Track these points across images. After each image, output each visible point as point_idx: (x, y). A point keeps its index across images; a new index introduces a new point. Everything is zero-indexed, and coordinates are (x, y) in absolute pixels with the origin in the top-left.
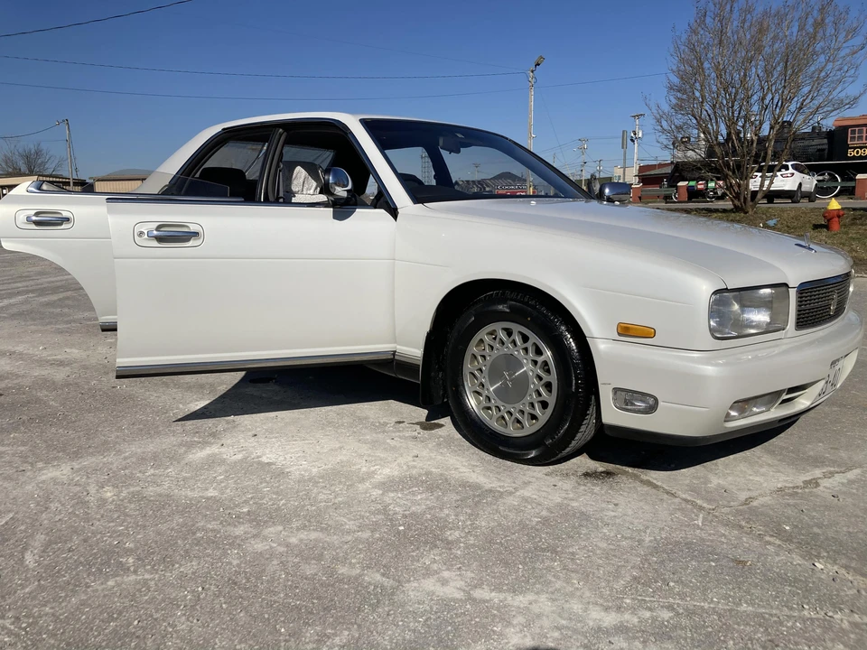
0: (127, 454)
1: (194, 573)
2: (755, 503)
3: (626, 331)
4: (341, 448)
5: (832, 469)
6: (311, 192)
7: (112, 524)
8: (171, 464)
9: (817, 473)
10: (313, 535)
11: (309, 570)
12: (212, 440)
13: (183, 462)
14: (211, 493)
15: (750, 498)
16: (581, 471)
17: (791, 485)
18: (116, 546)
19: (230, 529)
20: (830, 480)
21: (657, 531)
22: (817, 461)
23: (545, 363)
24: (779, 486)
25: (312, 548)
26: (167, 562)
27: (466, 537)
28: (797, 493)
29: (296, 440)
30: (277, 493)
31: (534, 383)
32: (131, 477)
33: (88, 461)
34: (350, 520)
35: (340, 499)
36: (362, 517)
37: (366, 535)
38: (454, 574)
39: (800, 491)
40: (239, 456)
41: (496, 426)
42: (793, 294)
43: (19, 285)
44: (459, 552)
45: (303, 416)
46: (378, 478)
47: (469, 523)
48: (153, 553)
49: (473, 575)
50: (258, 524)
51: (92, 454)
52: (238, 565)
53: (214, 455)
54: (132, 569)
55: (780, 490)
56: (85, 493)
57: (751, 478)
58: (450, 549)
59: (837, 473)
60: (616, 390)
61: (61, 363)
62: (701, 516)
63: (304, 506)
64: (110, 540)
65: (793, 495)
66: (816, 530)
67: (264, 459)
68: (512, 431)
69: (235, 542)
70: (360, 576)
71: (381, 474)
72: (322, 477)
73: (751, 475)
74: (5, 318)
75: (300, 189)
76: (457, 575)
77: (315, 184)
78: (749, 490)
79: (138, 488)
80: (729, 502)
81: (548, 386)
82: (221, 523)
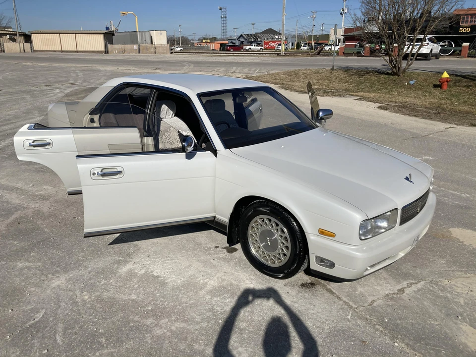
0: (90, 269)
1: (132, 348)
2: (375, 304)
3: (322, 232)
4: (190, 265)
5: (412, 281)
6: (170, 116)
7: (91, 317)
8: (112, 276)
9: (405, 284)
10: (182, 325)
11: (182, 346)
12: (128, 259)
13: (117, 275)
14: (134, 297)
15: (373, 301)
16: (300, 282)
17: (392, 293)
18: (96, 331)
19: (144, 320)
20: (410, 289)
21: (331, 323)
22: (406, 276)
23: (286, 238)
24: (387, 293)
25: (182, 333)
26: (120, 341)
27: (249, 326)
28: (394, 297)
29: (168, 260)
30: (163, 297)
31: (280, 245)
32: (94, 285)
33: (72, 274)
34: (197, 315)
35: (192, 301)
36: (203, 313)
37: (204, 325)
38: (244, 349)
39: (395, 296)
40: (143, 271)
41: (262, 260)
42: (399, 212)
43: (6, 127)
44: (245, 336)
45: (170, 242)
46: (209, 287)
47: (250, 317)
48: (112, 336)
49: (252, 350)
50: (157, 318)
51: (73, 269)
52: (151, 344)
53: (131, 270)
54: (105, 345)
55: (387, 295)
56: (75, 297)
57: (375, 287)
58: (242, 334)
59: (414, 284)
60: (317, 257)
61: (44, 198)
62: (351, 312)
63: (176, 306)
64: (92, 327)
65: (391, 299)
66: (398, 322)
67: (155, 274)
68: (269, 264)
69: (149, 329)
70: (204, 350)
71: (210, 284)
72: (182, 287)
73: (375, 285)
74: (6, 158)
75: (165, 116)
76: (245, 350)
77: (172, 112)
78: (373, 295)
79: (99, 293)
80: (364, 303)
81: (287, 247)
82: (140, 317)
